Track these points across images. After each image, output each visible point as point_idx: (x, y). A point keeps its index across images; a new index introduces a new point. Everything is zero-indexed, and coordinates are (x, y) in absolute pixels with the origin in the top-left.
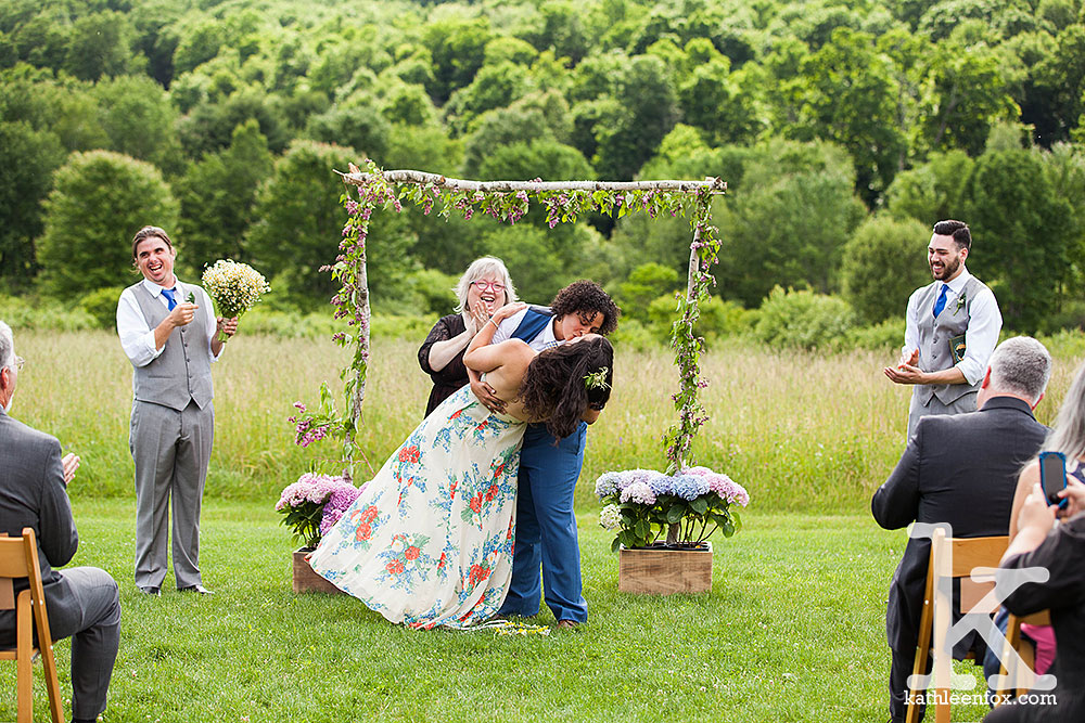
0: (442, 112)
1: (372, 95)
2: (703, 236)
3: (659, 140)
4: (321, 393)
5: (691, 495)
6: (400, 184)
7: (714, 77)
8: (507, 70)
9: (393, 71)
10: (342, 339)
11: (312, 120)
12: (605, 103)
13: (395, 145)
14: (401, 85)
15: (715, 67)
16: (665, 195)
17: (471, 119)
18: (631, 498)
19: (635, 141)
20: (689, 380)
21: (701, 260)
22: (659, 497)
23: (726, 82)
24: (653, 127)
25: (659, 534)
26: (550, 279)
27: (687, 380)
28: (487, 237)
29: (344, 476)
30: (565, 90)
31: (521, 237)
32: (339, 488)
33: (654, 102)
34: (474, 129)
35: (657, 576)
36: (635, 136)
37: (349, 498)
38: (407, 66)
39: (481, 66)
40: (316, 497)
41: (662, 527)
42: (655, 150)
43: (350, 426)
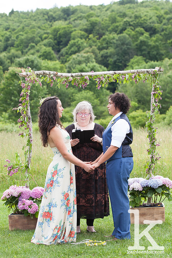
0: (58, 56)
1: (35, 51)
2: (155, 89)
3: (129, 61)
4: (16, 155)
5: (156, 186)
6: (41, 76)
7: (145, 40)
8: (79, 41)
9: (42, 43)
10: (22, 135)
11: (16, 61)
12: (111, 50)
13: (43, 67)
14: (45, 47)
15: (146, 36)
16: (141, 74)
17: (68, 57)
18: (133, 189)
19: (121, 62)
20: (153, 144)
21: (155, 99)
22: (144, 188)
23: (149, 41)
24: (126, 57)
25: (144, 201)
26: (96, 107)
27: (152, 143)
28: (75, 96)
29: (26, 186)
30: (97, 46)
31: (85, 94)
32: (24, 190)
33: (126, 49)
34: (69, 60)
35: (144, 217)
36: (121, 60)
37: (28, 194)
38: (45, 41)
39: (69, 40)
40: (16, 194)
41: (145, 198)
42: (128, 64)
43: (27, 167)
